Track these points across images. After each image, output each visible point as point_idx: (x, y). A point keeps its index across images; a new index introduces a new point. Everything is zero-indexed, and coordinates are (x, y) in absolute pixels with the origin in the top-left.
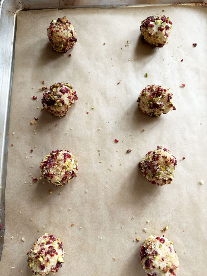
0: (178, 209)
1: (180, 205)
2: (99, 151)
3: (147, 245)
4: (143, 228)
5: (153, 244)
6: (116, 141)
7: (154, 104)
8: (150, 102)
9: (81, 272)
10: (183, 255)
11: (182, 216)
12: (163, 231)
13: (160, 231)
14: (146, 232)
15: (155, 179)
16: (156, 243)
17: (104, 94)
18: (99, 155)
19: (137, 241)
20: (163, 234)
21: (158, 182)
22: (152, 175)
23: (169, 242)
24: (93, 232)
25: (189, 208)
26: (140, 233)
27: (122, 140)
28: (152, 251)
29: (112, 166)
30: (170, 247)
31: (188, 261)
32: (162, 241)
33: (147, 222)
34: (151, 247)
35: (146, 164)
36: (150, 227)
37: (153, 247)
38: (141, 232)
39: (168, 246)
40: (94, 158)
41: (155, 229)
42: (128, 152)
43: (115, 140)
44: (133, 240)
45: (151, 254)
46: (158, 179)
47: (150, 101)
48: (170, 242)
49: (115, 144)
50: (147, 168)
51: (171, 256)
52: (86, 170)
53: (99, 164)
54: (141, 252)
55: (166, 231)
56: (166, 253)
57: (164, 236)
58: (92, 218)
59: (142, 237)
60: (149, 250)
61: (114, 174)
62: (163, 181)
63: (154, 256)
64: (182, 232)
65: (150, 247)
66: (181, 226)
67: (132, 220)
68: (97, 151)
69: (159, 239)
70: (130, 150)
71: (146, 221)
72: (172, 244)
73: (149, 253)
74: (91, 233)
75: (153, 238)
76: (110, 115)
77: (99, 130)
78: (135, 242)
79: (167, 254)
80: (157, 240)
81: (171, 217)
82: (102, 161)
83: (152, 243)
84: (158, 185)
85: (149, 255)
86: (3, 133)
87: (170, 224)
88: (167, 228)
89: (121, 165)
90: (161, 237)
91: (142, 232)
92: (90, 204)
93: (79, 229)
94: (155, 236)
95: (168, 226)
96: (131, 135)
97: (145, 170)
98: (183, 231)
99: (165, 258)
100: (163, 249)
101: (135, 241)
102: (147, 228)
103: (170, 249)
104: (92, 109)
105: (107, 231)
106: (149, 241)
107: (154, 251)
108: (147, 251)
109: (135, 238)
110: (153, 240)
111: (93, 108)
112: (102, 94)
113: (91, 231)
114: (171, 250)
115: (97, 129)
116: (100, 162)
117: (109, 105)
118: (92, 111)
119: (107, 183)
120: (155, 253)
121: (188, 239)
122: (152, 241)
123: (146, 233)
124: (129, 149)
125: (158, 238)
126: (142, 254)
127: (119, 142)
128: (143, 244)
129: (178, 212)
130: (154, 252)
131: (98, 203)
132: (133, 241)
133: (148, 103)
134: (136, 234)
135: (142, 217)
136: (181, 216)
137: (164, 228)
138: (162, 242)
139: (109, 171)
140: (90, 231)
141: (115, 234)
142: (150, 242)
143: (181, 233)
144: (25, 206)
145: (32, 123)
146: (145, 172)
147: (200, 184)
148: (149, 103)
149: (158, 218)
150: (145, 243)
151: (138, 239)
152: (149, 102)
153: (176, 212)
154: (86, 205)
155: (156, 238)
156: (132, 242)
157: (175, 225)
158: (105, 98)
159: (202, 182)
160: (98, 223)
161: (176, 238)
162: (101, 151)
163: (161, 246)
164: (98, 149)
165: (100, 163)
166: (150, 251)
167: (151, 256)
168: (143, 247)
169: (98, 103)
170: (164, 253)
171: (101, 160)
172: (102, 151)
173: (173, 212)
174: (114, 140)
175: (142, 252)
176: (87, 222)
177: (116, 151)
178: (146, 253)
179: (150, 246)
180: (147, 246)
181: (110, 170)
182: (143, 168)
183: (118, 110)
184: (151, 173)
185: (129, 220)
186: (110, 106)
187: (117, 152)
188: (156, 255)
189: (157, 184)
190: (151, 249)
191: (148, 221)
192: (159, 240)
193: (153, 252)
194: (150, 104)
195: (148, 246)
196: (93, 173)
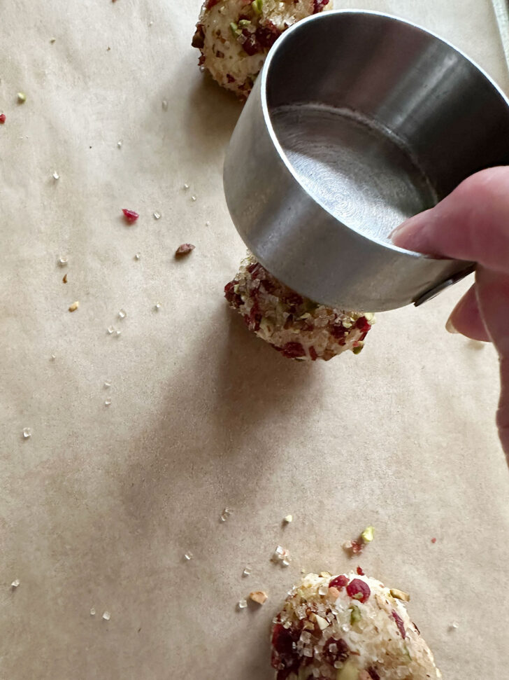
0: (400, 453)
1: (409, 438)
2: (61, 266)
3: (295, 616)
4: (272, 550)
5: (321, 608)
6: (129, 218)
7: (259, 27)
8: (244, 22)
10: (445, 638)
11: (421, 481)
12: (352, 548)
13: (342, 553)
14: (285, 562)
15: (297, 331)
16: (334, 606)
17: (61, 43)
18: (65, 281)
19: (253, 605)
20: (357, 562)
21: (313, 341)
22: (286, 315)
23: (387, 591)
24: (69, 591)
25: (444, 445)
26: (259, 574)
27: (150, 211)
28: (322, 643)
29: (119, 318)
30: (395, 615)
31: (467, 662)
32: (357, 591)
33: (285, 523)
34: (316, 623)
35: (254, 277)
36: (301, 540)
37: (323, 624)
38: (266, 566)
39: (386, 610)
40: (46, 298)
41: (320, 547)
42: (182, 255)
43: (125, 211)
44: (238, 605)
45: (319, 659)
46: (311, 328)
47: (242, 17)
48: (392, 593)
49: (123, 230)
50: (262, 290)
51: (408, 655)
52: (15, 347)
53: (67, 317)
54: (273, 653)
55: (366, 549)
56: (383, 643)
57: (360, 572)
58: (60, 536)
59: (272, 589)
60: (308, 642)
61: (132, 350)
62: (332, 333)
63: (332, 663)
64: (429, 543)
65: (312, 627)
66: (422, 522)
67: (221, 522)
68: (53, 266)
69: (342, 585)
70: (188, 246)
71: (280, 520)
72: (403, 597)
73: (307, 653)
74: (59, 601)
75: (316, 582)
76: (94, 117)
77: (55, 181)
78: (245, 612)
79: (390, 649)
80: (334, 589)
81: (378, 492)
82: (77, 304)
83: (314, 604)
84: (314, 356)
85: (311, 661)
87: (377, 520)
88: (368, 536)
89: (156, 309)
90: (352, 576)
91: (270, 564)
92: (47, 482)
93: (8, 589)
94: (322, 574)
95: (369, 530)
96: (185, 189)
97: (255, 300)
98: (433, 541)
99: (383, 668)
100: (367, 625)
101: (246, 606)
102: (286, 546)
103: (397, 621)
104: (21, 101)
105: (124, 583)
106: (304, 601)
107: (331, 640)
108: (300, 647)
109: (246, 596)
110: (321, 593)
111: (21, 96)
112: (53, 42)
113: (58, 589)
114: (402, 624)
115: (45, 179)
116: (71, 310)
117: (86, 83)
118: (21, 110)
119: (106, 388)
120: (336, 650)
121: (458, 570)
122: (315, 598)
123: (283, 567)
124: (183, 243)
125: (338, 583)
126: (278, 662)
127: (139, 221)
128: (279, 617)
129: (403, 468)
130: (332, 646)
131: (78, 471)
132: (238, 610)
133: (235, 27)
134: (244, 576)
135: (263, 503)
136: (416, 482)
137: (356, 536)
138: (361, 594)
139: (108, 338)
140: (54, 591)
141: (160, 589)
142: (306, 602)
143: (427, 547)
146: (255, 309)
148: (241, 27)
149: (326, 502)
150: (288, 609)
151: (256, 598)
152: (237, 23)
153: (394, 468)
155: (332, 584)
156: (234, 615)
157: (397, 521)
158: (70, 56)
160: (87, 554)
161: (409, 573)
162: (70, 266)
163: (357, 616)
164: (57, 256)
165: (69, 313)
166: (314, 643)
167: (318, 664)
168: (280, 627)
169: (40, 76)
170: (376, 646)
171: (76, 299)
172: (73, 263)
173: (384, 467)
174: (121, 213)
175: (279, 652)
177: (131, 257)
178: (294, 655)
179: (312, 619)
180: (296, 623)
181: (117, 337)
182: (243, 298)
183: (124, 97)
184: (279, 309)
185: (213, 524)
186: (90, 83)
187: (136, 259)
188: (344, 660)
189: (307, 352)
190: (317, 632)
191: (289, 518)
192: (344, 589)
193: (326, 648)
194: (245, 32)
195: (301, 623)
196: (47, 357)
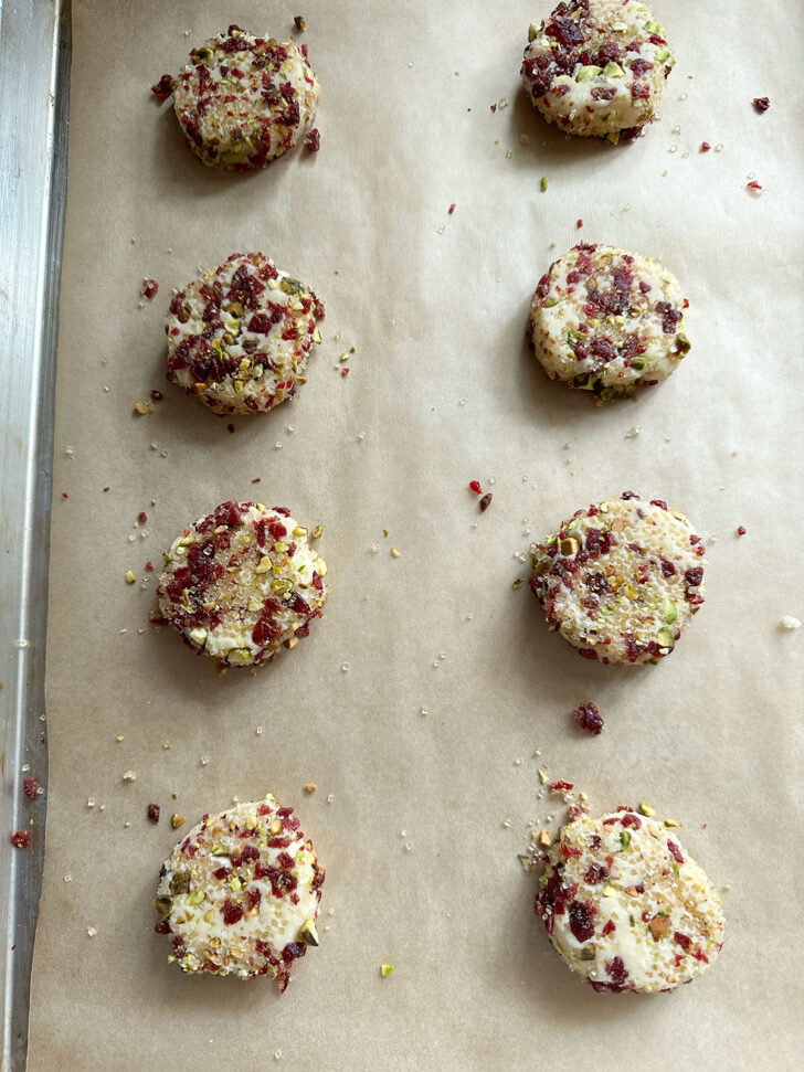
9: (334, 962)
24: (378, 814)
58: (373, 762)
74: (368, 821)
86: (27, 441)
92: (365, 712)
93: (323, 803)
113: (368, 810)
131: (394, 705)
138: (634, 825)
140: (364, 811)
144: (120, 722)
145: (141, 410)
147: (782, 630)
154: (348, 715)
159: (791, 621)
160: (397, 781)
176: (352, 777)
